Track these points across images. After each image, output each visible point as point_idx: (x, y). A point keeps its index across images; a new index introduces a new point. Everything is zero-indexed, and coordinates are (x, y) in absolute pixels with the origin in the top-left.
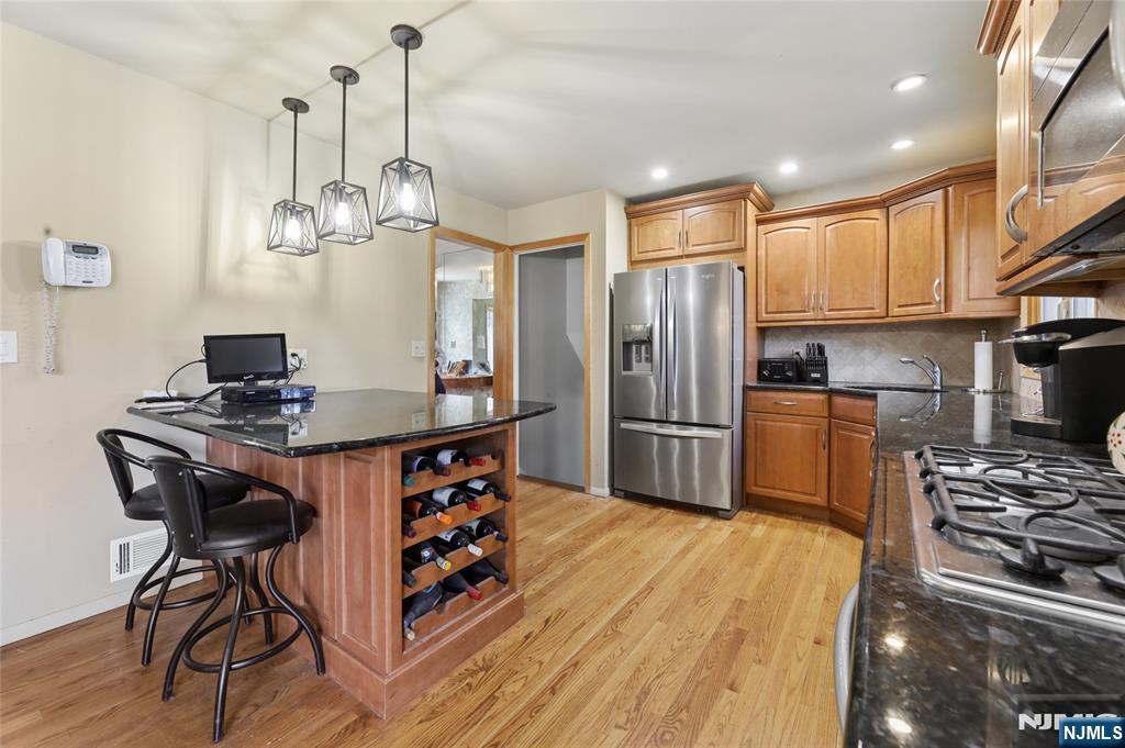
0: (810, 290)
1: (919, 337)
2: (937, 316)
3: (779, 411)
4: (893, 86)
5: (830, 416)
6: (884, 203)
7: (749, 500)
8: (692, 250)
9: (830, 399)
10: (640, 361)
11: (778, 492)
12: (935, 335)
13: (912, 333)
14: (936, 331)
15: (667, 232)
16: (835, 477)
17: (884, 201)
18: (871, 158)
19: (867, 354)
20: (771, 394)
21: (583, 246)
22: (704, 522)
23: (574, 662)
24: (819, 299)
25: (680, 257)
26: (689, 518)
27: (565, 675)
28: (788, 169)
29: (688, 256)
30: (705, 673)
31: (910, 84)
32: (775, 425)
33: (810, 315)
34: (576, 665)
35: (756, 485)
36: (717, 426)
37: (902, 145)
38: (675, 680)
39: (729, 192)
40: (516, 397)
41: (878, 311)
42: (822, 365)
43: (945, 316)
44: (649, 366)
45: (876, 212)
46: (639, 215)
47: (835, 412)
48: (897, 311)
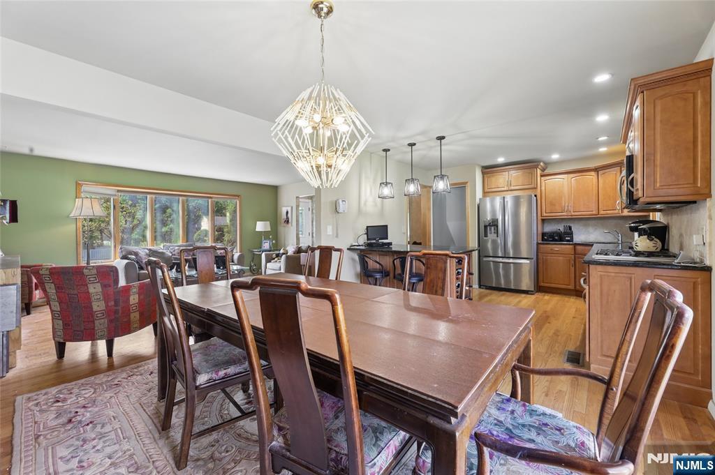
0: (565, 204)
2: (618, 215)
3: (553, 252)
5: (575, 254)
6: (597, 170)
7: (540, 288)
8: (513, 188)
9: (574, 247)
10: (491, 233)
11: (553, 284)
12: (620, 222)
14: (620, 220)
15: (501, 180)
17: (596, 169)
19: (590, 230)
20: (549, 246)
21: (465, 186)
24: (568, 206)
25: (508, 191)
29: (511, 190)
32: (551, 258)
33: (565, 214)
35: (543, 282)
36: (528, 258)
37: (603, 149)
39: (530, 165)
40: (432, 244)
41: (595, 212)
42: (571, 234)
43: (622, 214)
44: (496, 235)
45: (593, 173)
46: (488, 173)
47: (577, 252)
48: (602, 212)
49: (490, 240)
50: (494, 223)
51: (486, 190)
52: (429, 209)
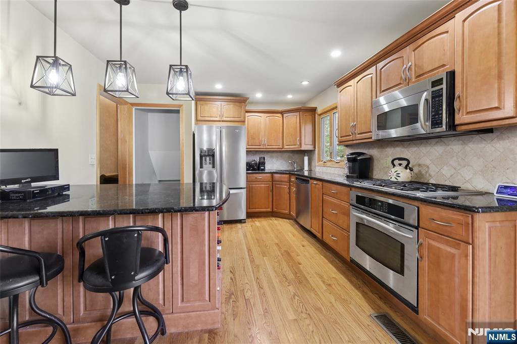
0: (262, 138)
1: (286, 155)
2: (298, 149)
3: (257, 180)
4: (301, 82)
6: (282, 113)
7: (250, 215)
8: (225, 119)
9: (272, 175)
10: (206, 164)
11: (257, 210)
12: (291, 155)
13: (285, 154)
14: (291, 153)
15: (214, 110)
16: (274, 201)
17: (282, 112)
18: (281, 98)
19: (274, 160)
20: (254, 175)
21: (179, 110)
22: (239, 225)
23: (256, 278)
24: (265, 141)
25: (220, 121)
26: (233, 226)
27: (259, 282)
28: (259, 95)
29: (223, 121)
30: (291, 264)
31: (305, 83)
32: (256, 186)
33: (262, 147)
34: (257, 278)
35: (250, 209)
36: (241, 188)
37: (290, 97)
38: (286, 268)
39: (239, 100)
41: (281, 147)
42: (264, 164)
43: (300, 149)
44: (211, 166)
45: (279, 115)
46: (201, 100)
47: (274, 179)
48: (286, 147)
49: (206, 172)
50: (211, 154)
51: (199, 118)
52: (131, 134)
